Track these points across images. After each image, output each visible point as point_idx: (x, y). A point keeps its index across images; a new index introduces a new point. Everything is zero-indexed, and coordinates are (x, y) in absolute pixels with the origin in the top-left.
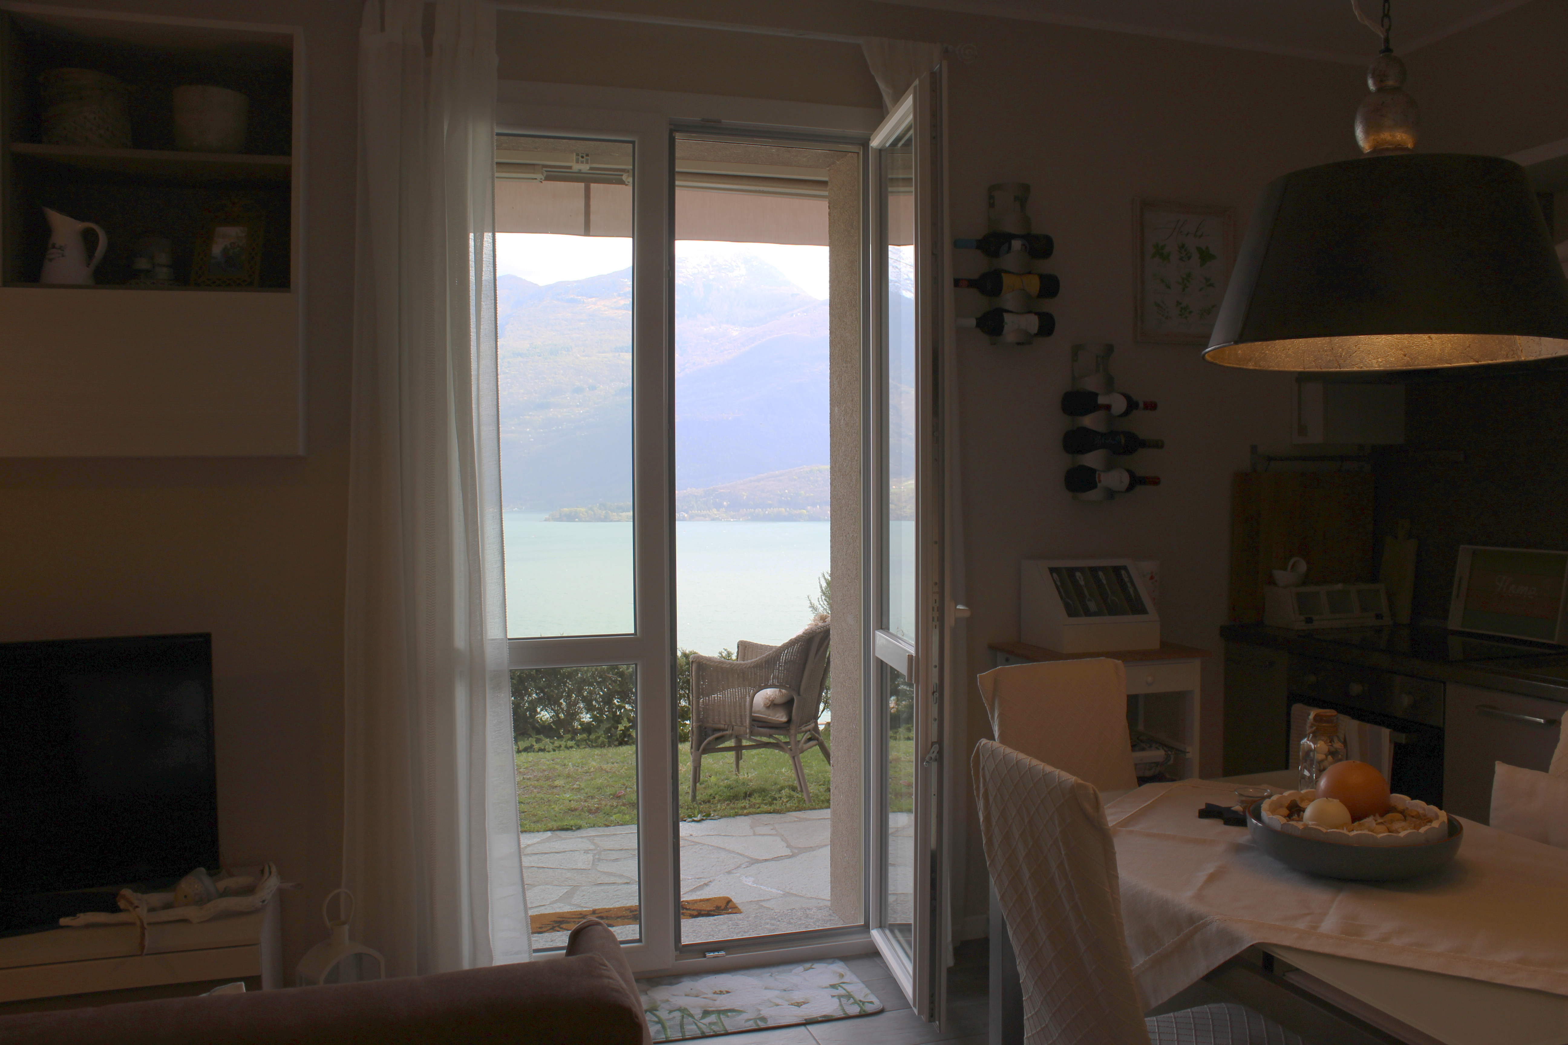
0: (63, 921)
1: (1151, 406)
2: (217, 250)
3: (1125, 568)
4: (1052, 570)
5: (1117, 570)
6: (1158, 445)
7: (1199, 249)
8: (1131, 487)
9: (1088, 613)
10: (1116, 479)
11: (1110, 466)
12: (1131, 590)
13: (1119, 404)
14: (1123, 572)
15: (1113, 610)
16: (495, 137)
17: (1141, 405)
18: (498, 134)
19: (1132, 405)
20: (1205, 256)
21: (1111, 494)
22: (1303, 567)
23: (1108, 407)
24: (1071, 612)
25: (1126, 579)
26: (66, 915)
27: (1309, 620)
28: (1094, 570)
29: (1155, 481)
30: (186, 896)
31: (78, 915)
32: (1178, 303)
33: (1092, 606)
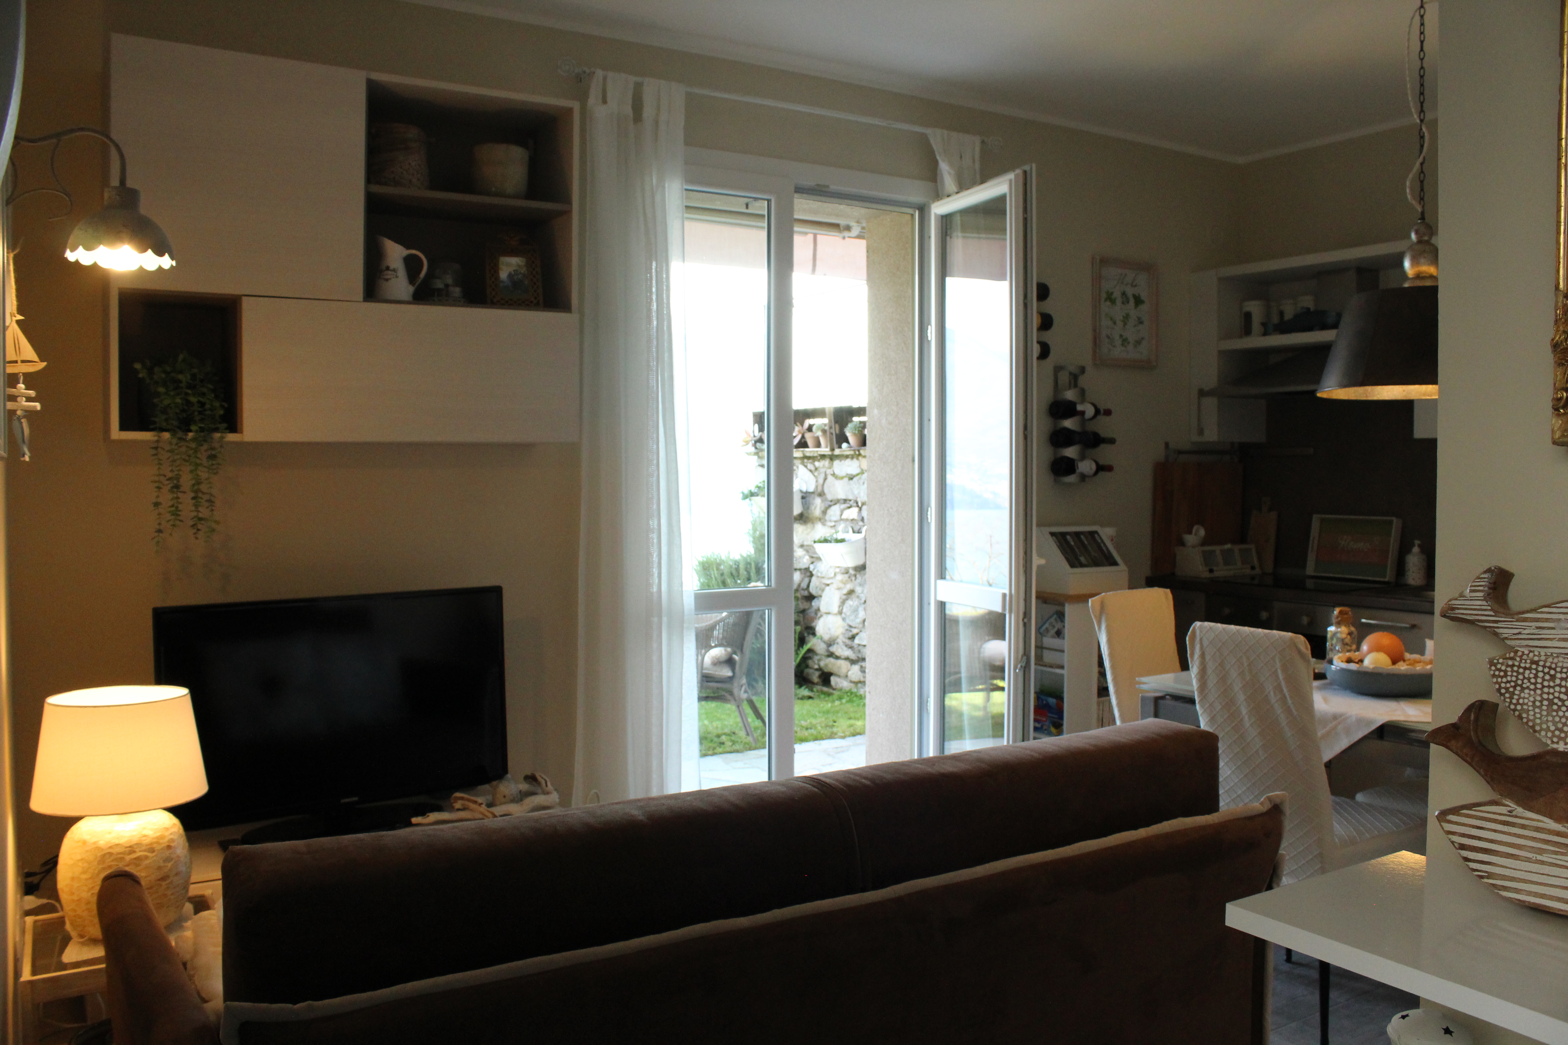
0: (414, 820)
1: (1108, 412)
2: (503, 275)
3: (1096, 532)
4: (1052, 534)
5: (1092, 534)
6: (1112, 441)
7: (1134, 296)
8: (1096, 473)
9: (1082, 565)
10: (1086, 467)
11: (1083, 458)
12: (1104, 548)
13: (1090, 411)
14: (1096, 535)
15: (1096, 563)
16: (684, 192)
17: (1102, 412)
18: (686, 190)
19: (1097, 412)
20: (1138, 301)
21: (1083, 477)
22: (1202, 532)
23: (1083, 413)
24: (1072, 566)
25: (1099, 541)
26: (417, 815)
27: (1211, 571)
28: (1077, 534)
29: (1109, 468)
30: (505, 797)
31: (428, 814)
32: (1121, 336)
33: (1082, 559)
